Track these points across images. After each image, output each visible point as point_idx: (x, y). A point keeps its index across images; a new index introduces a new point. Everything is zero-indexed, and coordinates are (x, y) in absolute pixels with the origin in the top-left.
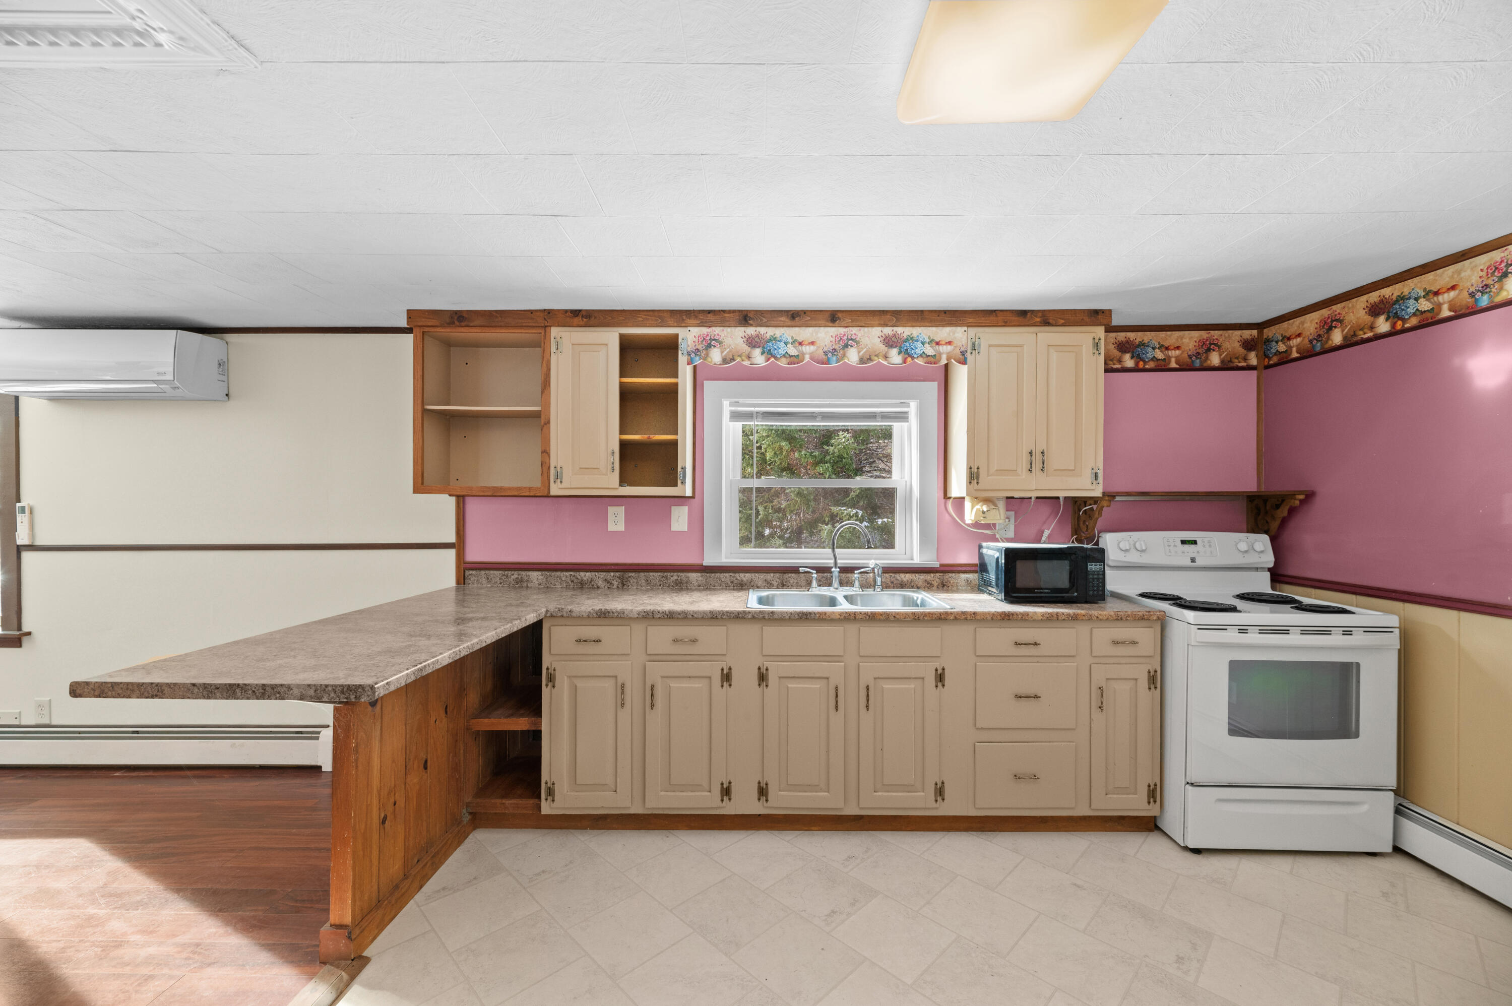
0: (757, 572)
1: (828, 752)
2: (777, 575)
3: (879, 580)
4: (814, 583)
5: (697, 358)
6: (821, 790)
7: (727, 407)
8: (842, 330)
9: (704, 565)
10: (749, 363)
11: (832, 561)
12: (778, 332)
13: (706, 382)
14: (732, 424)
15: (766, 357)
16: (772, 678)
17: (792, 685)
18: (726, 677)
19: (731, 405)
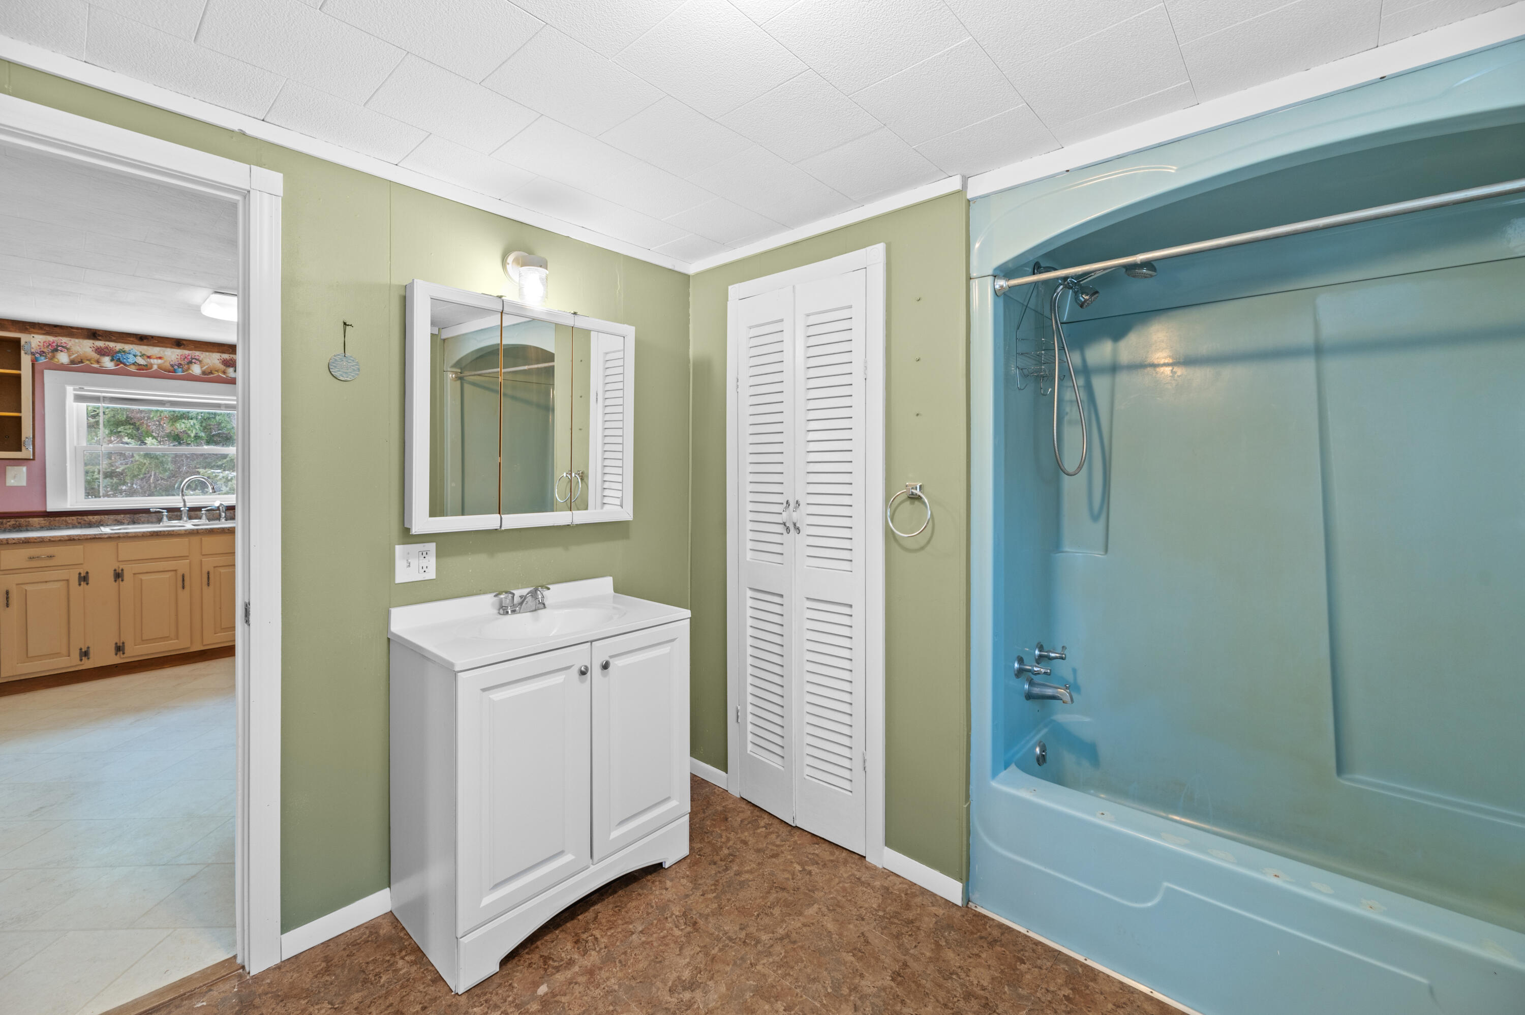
0: (107, 515)
1: (177, 615)
2: (128, 516)
3: (223, 515)
4: (165, 518)
5: (43, 358)
6: (172, 639)
7: (70, 391)
8: (186, 352)
9: (48, 510)
10: (98, 366)
11: (182, 504)
12: (127, 347)
13: (46, 372)
14: (75, 404)
15: (115, 364)
16: (127, 576)
17: (144, 577)
18: (84, 579)
19: (75, 390)
